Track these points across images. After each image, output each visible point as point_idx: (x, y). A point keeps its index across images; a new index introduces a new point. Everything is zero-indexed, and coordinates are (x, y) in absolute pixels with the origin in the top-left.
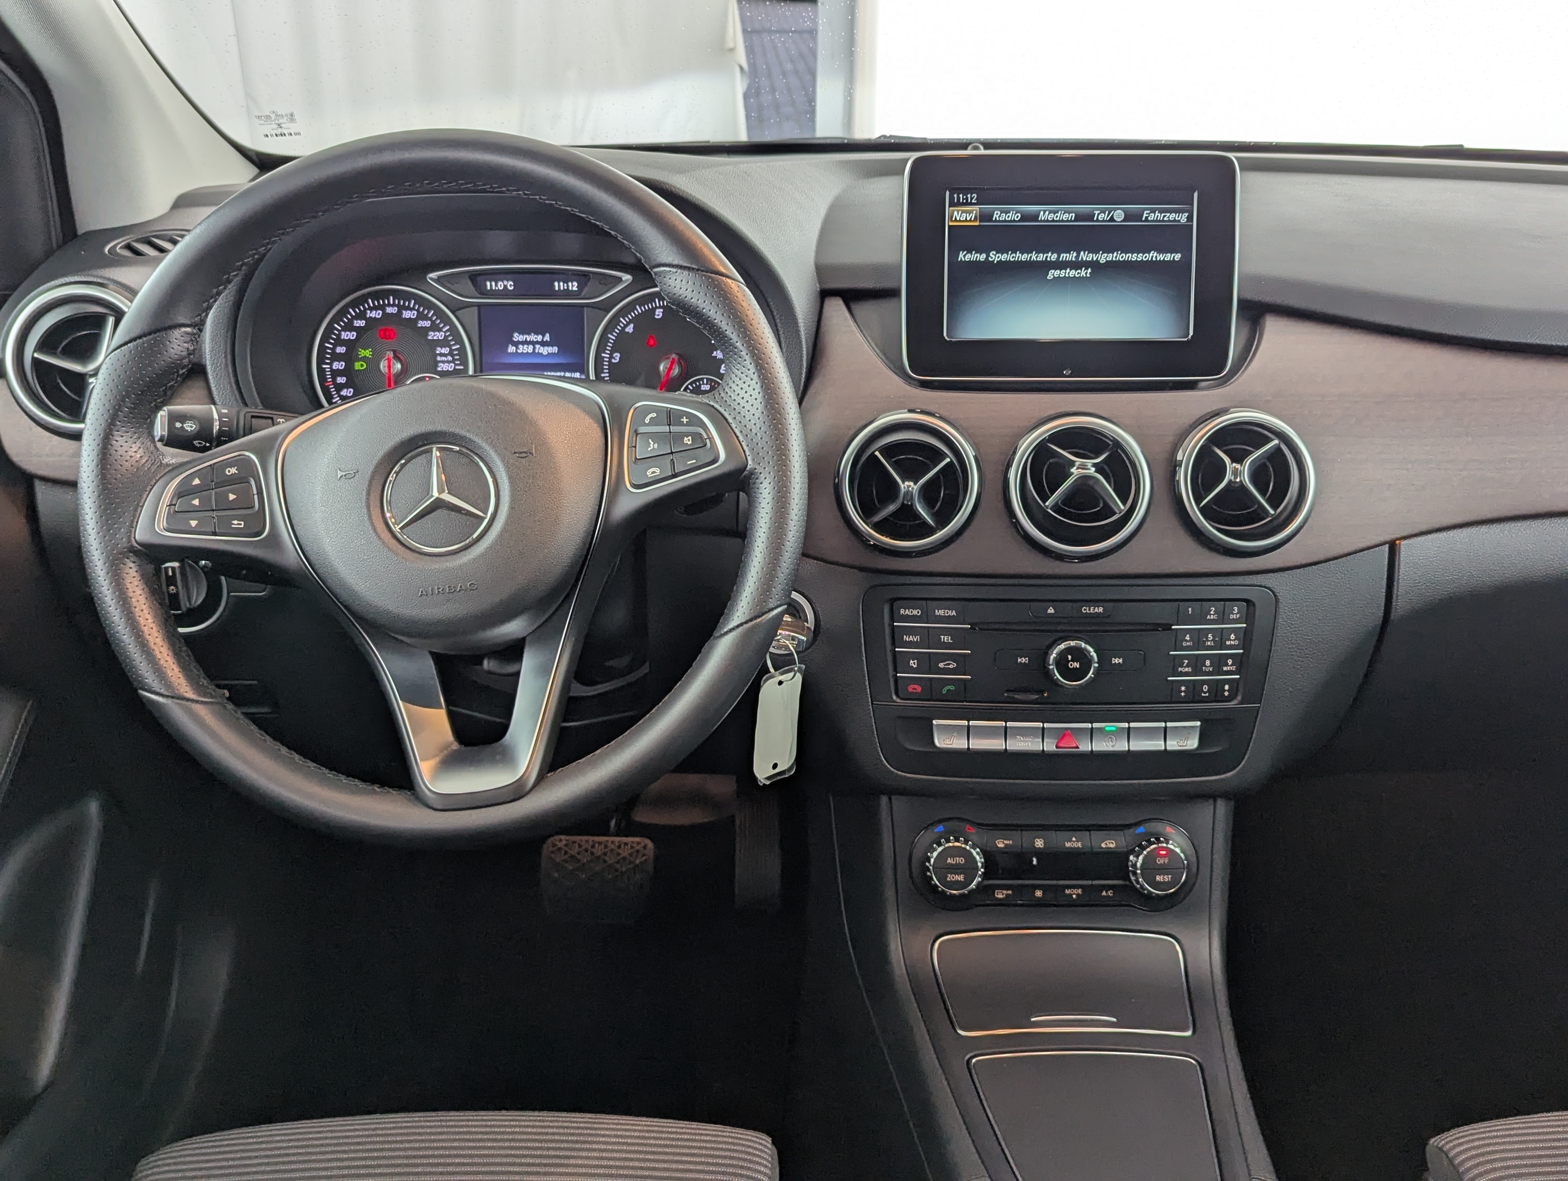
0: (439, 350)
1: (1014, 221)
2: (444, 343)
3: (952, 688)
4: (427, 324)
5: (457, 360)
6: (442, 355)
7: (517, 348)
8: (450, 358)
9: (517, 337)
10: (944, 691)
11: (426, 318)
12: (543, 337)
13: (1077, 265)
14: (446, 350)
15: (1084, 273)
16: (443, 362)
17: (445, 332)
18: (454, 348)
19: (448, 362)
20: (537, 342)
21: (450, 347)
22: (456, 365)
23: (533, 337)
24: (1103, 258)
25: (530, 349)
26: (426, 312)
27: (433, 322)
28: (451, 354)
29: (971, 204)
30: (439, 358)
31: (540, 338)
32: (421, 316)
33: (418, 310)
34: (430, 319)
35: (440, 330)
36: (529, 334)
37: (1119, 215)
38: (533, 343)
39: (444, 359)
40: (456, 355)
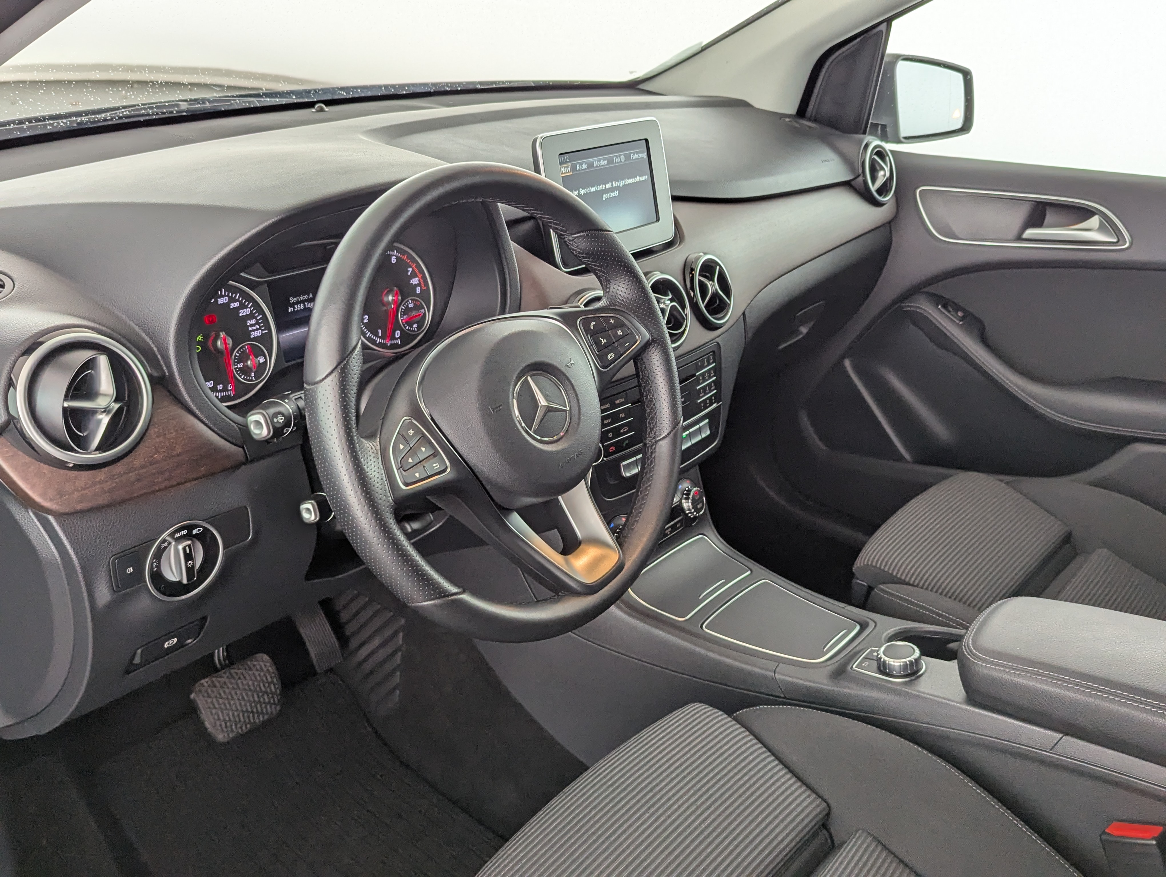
0: (249, 323)
1: (585, 169)
2: (251, 316)
3: (627, 442)
4: (236, 305)
5: (262, 326)
6: (252, 325)
7: (294, 308)
8: (257, 327)
9: (292, 300)
10: (624, 445)
11: (235, 301)
12: (308, 295)
13: (612, 190)
14: (253, 322)
15: (616, 193)
16: (254, 331)
17: (250, 308)
18: (258, 318)
19: (257, 330)
20: (306, 300)
21: (255, 318)
22: (263, 330)
23: (302, 298)
24: (621, 183)
25: (302, 306)
26: (234, 296)
27: (240, 302)
28: (257, 323)
29: (567, 162)
30: (250, 329)
31: (306, 297)
32: (232, 300)
33: (228, 296)
34: (238, 300)
35: (246, 307)
36: (299, 296)
37: (623, 158)
38: (303, 302)
39: (254, 328)
40: (261, 323)
